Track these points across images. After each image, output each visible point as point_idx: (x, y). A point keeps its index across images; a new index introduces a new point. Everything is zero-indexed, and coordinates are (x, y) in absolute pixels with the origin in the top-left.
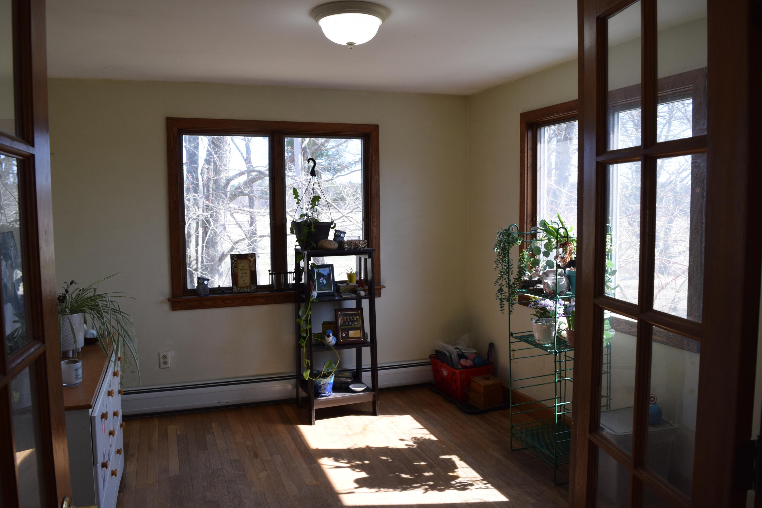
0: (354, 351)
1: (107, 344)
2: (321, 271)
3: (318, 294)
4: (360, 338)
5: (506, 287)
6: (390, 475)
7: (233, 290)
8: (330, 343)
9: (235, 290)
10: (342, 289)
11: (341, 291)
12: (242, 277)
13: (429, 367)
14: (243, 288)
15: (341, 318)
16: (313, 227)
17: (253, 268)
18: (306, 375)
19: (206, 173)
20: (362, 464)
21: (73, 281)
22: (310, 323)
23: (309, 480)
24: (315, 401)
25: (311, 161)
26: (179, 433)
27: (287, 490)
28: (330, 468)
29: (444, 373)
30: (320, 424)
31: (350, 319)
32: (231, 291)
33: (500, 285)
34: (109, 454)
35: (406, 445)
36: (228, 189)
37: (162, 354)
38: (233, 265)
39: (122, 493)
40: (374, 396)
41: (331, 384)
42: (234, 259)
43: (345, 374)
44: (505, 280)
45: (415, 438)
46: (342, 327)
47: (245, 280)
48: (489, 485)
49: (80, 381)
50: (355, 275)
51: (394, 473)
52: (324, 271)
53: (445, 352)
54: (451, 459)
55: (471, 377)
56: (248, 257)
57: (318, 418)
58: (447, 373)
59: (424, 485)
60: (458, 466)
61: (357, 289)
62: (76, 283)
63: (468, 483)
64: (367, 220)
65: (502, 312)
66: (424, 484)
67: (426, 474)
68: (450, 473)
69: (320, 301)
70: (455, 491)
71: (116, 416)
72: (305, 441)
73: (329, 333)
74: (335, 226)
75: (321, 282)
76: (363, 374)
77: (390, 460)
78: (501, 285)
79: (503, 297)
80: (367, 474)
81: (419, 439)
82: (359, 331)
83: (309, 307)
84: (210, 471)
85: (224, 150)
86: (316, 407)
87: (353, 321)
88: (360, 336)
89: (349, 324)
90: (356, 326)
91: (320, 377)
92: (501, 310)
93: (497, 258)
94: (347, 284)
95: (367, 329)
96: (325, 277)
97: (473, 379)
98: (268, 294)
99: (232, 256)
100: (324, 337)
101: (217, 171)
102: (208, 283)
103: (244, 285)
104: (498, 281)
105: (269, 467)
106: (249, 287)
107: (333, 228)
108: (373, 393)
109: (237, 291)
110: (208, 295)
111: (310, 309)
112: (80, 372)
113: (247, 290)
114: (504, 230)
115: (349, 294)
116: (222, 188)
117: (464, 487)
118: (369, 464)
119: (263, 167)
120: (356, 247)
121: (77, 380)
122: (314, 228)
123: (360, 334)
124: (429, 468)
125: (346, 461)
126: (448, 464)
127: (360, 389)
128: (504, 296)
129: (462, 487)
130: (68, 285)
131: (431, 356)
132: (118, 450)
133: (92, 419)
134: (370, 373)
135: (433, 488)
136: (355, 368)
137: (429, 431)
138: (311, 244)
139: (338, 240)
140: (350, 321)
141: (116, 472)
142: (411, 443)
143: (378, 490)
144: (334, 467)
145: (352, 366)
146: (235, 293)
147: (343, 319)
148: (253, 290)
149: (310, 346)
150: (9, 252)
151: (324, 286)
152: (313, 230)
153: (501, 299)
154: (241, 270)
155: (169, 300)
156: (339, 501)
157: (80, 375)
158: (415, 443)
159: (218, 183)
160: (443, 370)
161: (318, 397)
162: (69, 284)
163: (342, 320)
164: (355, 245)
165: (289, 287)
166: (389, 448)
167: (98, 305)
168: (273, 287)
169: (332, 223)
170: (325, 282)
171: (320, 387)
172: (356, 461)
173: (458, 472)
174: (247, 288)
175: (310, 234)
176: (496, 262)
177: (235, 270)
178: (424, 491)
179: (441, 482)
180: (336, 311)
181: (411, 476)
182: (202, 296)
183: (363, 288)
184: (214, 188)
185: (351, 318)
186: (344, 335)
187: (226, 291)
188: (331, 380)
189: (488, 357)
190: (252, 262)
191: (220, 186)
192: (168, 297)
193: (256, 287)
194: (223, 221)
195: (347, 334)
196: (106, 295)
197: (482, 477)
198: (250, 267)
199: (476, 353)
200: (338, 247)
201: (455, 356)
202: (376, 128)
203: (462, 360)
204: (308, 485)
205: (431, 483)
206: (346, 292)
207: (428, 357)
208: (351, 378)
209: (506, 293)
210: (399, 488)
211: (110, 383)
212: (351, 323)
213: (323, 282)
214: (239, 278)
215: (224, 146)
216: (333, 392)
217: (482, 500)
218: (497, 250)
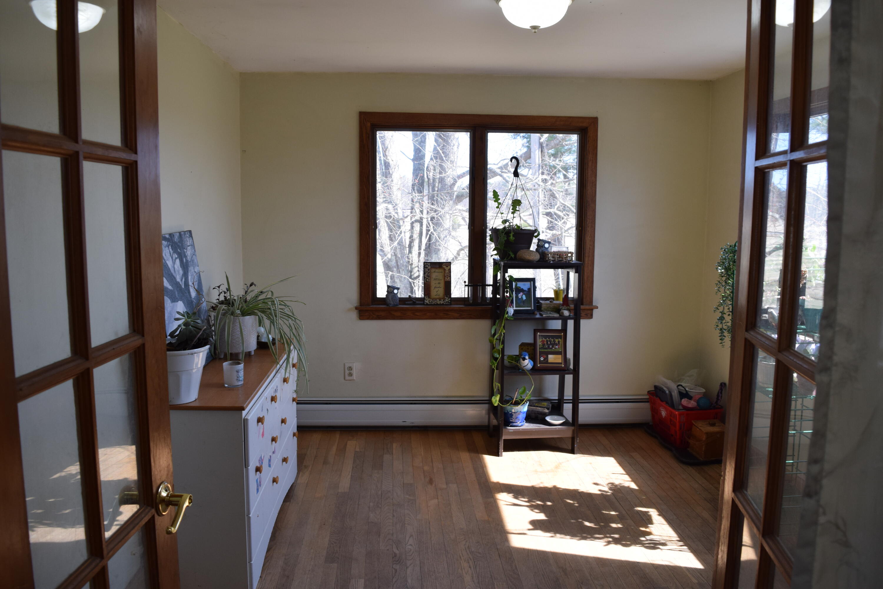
0: (556, 377)
1: (276, 349)
2: (520, 285)
3: (515, 311)
4: (561, 363)
5: (729, 315)
6: (572, 521)
7: (425, 301)
8: (526, 367)
9: (427, 302)
10: (544, 307)
11: (542, 309)
12: (435, 288)
13: (647, 405)
14: (436, 299)
15: (540, 340)
16: (511, 235)
17: (447, 278)
18: (495, 400)
19: (432, 171)
20: (543, 505)
21: (253, 282)
22: (503, 343)
23: (480, 513)
24: (504, 430)
25: (513, 160)
26: (358, 450)
27: (454, 522)
28: (507, 505)
29: (662, 414)
30: (508, 456)
31: (550, 341)
32: (422, 302)
33: (721, 312)
34: (270, 461)
35: (600, 490)
36: (455, 189)
37: (347, 365)
38: (427, 274)
39: (289, 503)
40: (573, 431)
41: (524, 413)
42: (427, 268)
43: (543, 403)
44: (728, 307)
45: (612, 484)
46: (540, 350)
47: (437, 292)
48: (685, 547)
49: (241, 383)
50: (562, 291)
51: (576, 519)
52: (524, 285)
53: (665, 389)
54: (648, 512)
55: (692, 421)
56: (443, 266)
57: (506, 449)
58: (666, 414)
59: (607, 537)
60: (654, 521)
61: (561, 308)
62: (255, 285)
63: (661, 542)
64: (580, 228)
65: (722, 345)
66: (608, 535)
67: (614, 525)
68: (642, 527)
69: (515, 319)
70: (643, 549)
71: (283, 424)
72: (487, 472)
73: (525, 356)
74: (539, 234)
75: (520, 297)
76: (565, 405)
77: (577, 505)
78: (723, 313)
79: (725, 327)
80: (546, 516)
81: (616, 486)
82: (560, 356)
83: (503, 325)
84: (380, 493)
85: (452, 145)
86: (504, 437)
87: (554, 344)
88: (561, 362)
89: (549, 348)
90: (557, 350)
91: (512, 404)
92: (721, 343)
93: (719, 280)
94: (551, 302)
95: (570, 354)
96: (525, 292)
97: (694, 423)
98: (462, 307)
99: (426, 264)
100: (519, 360)
101: (443, 169)
102: (398, 292)
103: (437, 297)
104: (719, 308)
105: (441, 495)
106: (442, 299)
107: (536, 237)
108: (573, 428)
109: (429, 302)
110: (397, 305)
111: (504, 327)
112: (241, 374)
113: (440, 302)
114: (729, 247)
115: (551, 313)
116: (448, 188)
117: (654, 545)
118: (551, 505)
119: (494, 164)
120: (561, 259)
121: (238, 382)
122: (513, 236)
123: (561, 360)
124: (619, 519)
125: (526, 500)
126: (643, 518)
127: (556, 421)
128: (725, 325)
129: (652, 545)
130: (247, 287)
131: (649, 392)
132: (284, 458)
133: (246, 421)
134: (571, 405)
135: (616, 541)
136: (557, 398)
137: (631, 478)
138: (509, 255)
139: (540, 251)
140: (551, 344)
141: (277, 479)
142: (606, 489)
143: (553, 535)
144: (512, 504)
145: (554, 395)
146: (427, 304)
147: (543, 341)
148: (446, 303)
149: (502, 367)
150: (185, 250)
151: (524, 302)
152: (512, 238)
153: (721, 329)
154: (435, 279)
155: (356, 308)
156: (507, 540)
157: (241, 377)
158: (610, 489)
159: (444, 181)
160: (662, 409)
161: (508, 426)
162: (249, 286)
163: (541, 342)
164: (559, 257)
165: (486, 301)
166: (579, 491)
167: (270, 309)
168: (469, 300)
169: (536, 231)
170: (524, 298)
171: (511, 415)
172: (538, 501)
173: (652, 528)
174: (440, 299)
175: (508, 242)
176: (717, 284)
177: (427, 280)
178: (605, 544)
179: (628, 537)
180: (535, 331)
181: (595, 525)
182: (391, 306)
183: (568, 307)
184: (440, 187)
185: (552, 340)
186: (542, 359)
187: (417, 302)
188: (525, 408)
189: (718, 399)
190: (447, 272)
191: (446, 185)
192: (355, 305)
193: (450, 299)
194: (449, 225)
195: (546, 359)
196: (275, 299)
197: (679, 537)
198: (445, 276)
199: (704, 393)
200: (541, 258)
201: (675, 394)
202: (594, 121)
203: (683, 400)
204: (478, 519)
205: (617, 536)
206: (549, 311)
207: (646, 393)
208: (548, 409)
209: (728, 322)
210: (578, 536)
211: (275, 388)
212: (551, 346)
213: (522, 298)
214: (432, 288)
215: (451, 141)
216: (526, 422)
217: (672, 563)
218: (720, 270)
